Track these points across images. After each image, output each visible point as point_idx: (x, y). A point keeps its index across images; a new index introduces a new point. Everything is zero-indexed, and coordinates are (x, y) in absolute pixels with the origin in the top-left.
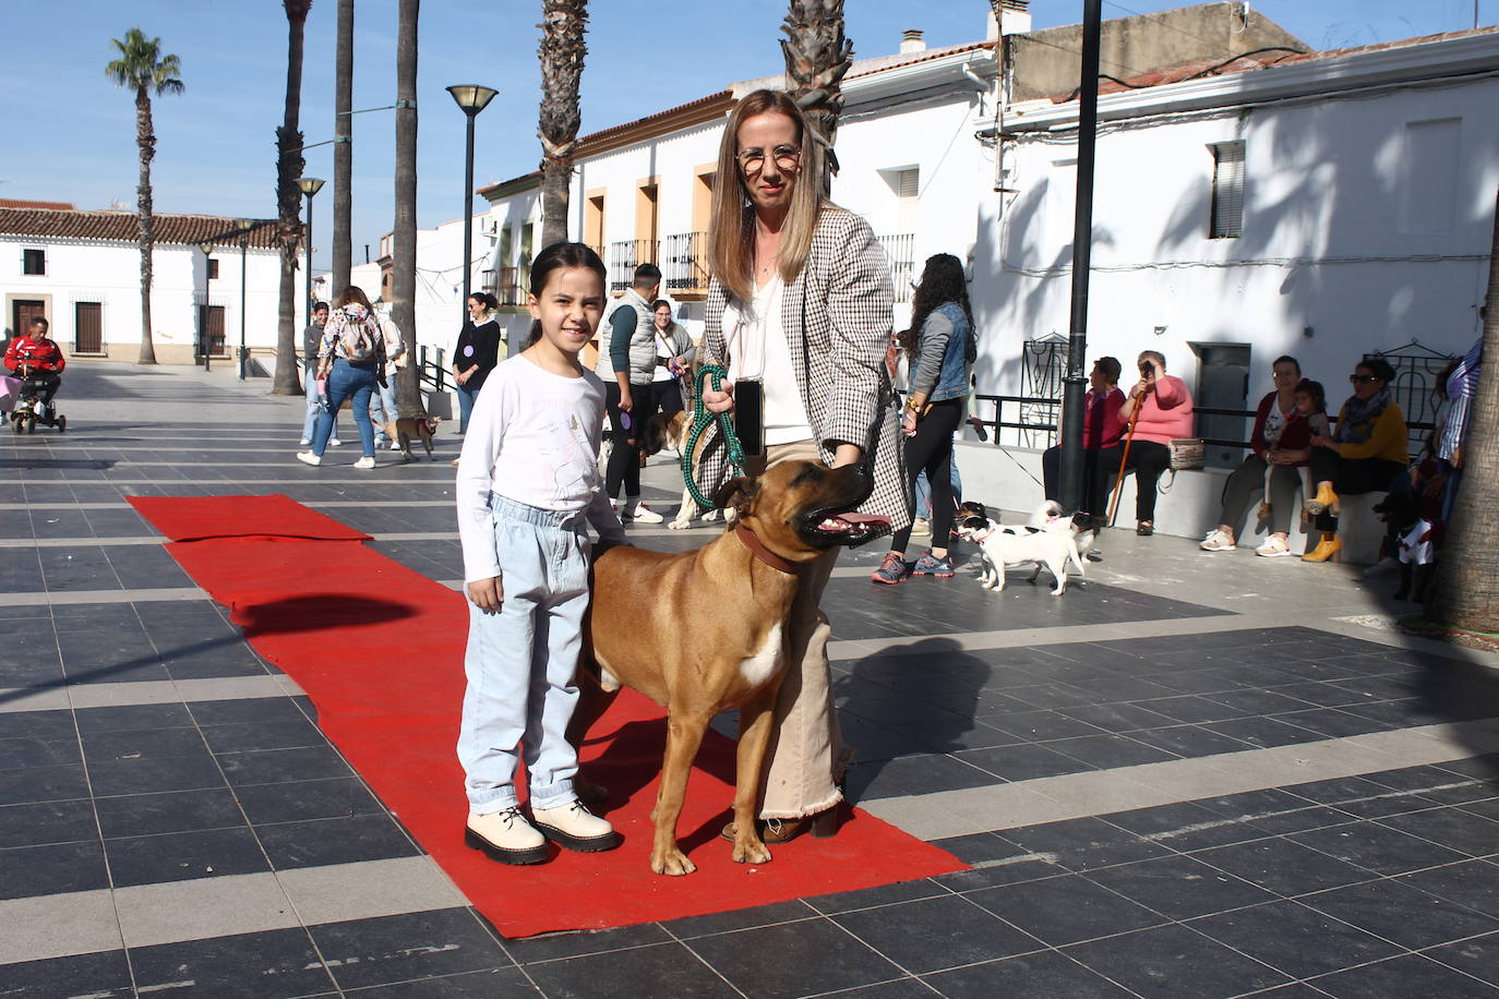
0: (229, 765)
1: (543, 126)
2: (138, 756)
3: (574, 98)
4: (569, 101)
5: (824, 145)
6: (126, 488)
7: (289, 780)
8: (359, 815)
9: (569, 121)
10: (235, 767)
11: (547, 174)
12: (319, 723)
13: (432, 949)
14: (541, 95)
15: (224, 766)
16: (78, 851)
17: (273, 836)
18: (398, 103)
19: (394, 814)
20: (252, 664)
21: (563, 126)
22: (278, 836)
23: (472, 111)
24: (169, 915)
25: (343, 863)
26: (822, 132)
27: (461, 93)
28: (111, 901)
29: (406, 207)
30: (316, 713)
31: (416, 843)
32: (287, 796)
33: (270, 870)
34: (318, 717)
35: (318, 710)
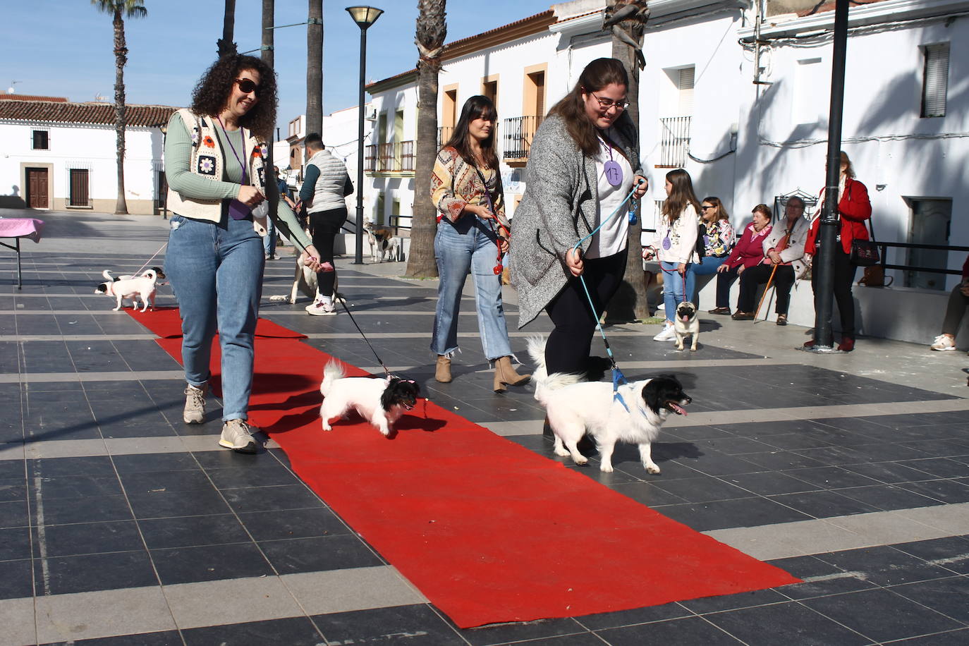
0: (233, 497)
1: (419, 36)
2: (163, 490)
3: (442, 14)
4: (438, 17)
5: (634, 47)
7: (277, 509)
9: (438, 32)
10: (236, 499)
11: (422, 72)
12: (292, 468)
13: (406, 635)
14: (417, 13)
15: (227, 498)
16: (132, 557)
17: (273, 549)
18: (309, 21)
19: (360, 535)
21: (434, 36)
22: (277, 550)
23: (364, 26)
24: (207, 607)
25: (329, 570)
26: (633, 37)
27: (356, 12)
28: (162, 595)
29: (315, 97)
30: (289, 462)
31: (381, 557)
32: (278, 521)
33: (275, 574)
34: (292, 463)
35: (290, 459)
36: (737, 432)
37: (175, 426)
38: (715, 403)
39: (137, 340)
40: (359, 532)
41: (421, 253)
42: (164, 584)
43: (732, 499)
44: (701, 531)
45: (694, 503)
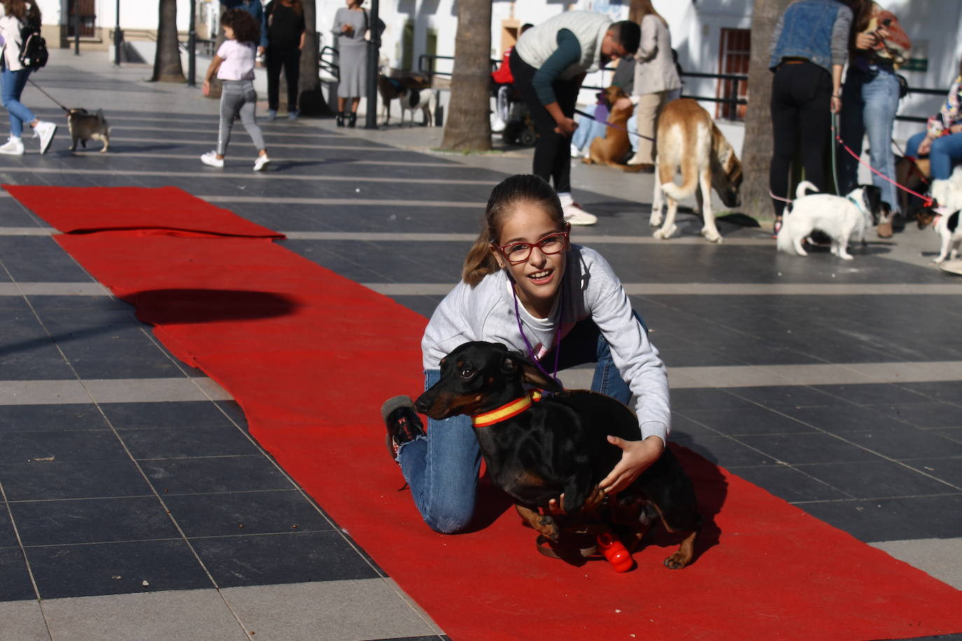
0: (155, 472)
2: (51, 459)
6: (3, 176)
7: (222, 490)
8: (306, 532)
10: (161, 474)
12: (249, 430)
15: (148, 472)
17: (213, 550)
19: (344, 531)
20: (168, 366)
22: (217, 551)
24: (106, 631)
25: (295, 582)
28: (40, 613)
30: (246, 420)
31: (374, 564)
32: (222, 507)
33: (214, 587)
34: (249, 423)
35: (246, 417)
36: (938, 394)
37: (74, 365)
38: (907, 351)
39: (25, 236)
40: (346, 528)
41: (466, 113)
42: (43, 597)
43: (922, 496)
44: (868, 542)
45: (861, 500)
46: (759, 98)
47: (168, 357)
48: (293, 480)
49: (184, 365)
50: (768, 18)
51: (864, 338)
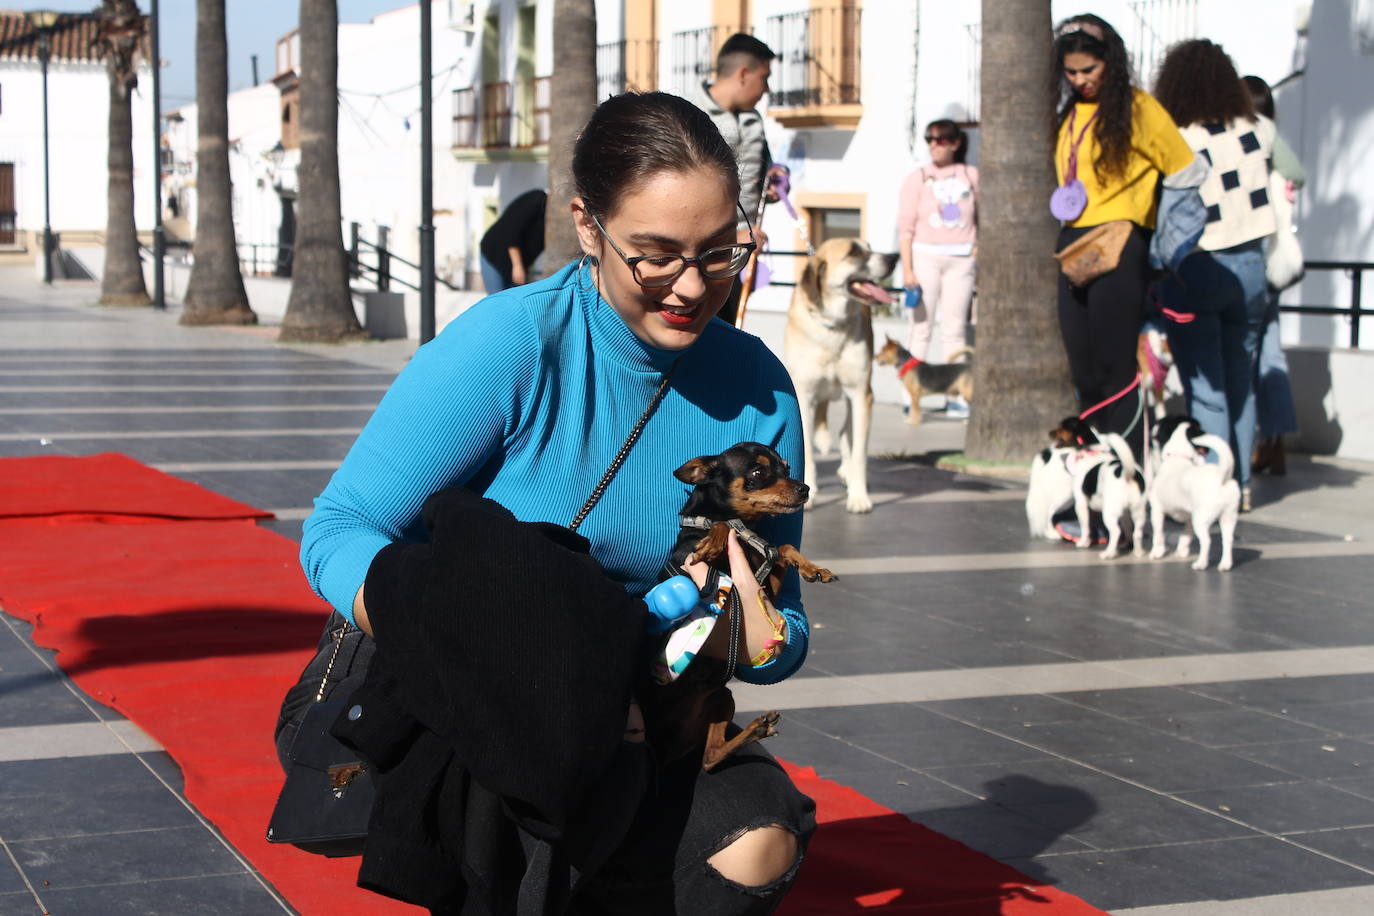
0: (32, 858)
7: (134, 878)
10: (41, 860)
12: (185, 792)
15: (21, 858)
20: (71, 707)
30: (183, 778)
32: (131, 903)
34: (186, 783)
35: (184, 772)
36: (1241, 698)
38: (1203, 639)
43: (1199, 842)
44: (1109, 909)
45: (1106, 851)
46: (994, 283)
47: (75, 693)
48: (244, 860)
49: (97, 704)
50: (1002, 164)
51: (1141, 624)
